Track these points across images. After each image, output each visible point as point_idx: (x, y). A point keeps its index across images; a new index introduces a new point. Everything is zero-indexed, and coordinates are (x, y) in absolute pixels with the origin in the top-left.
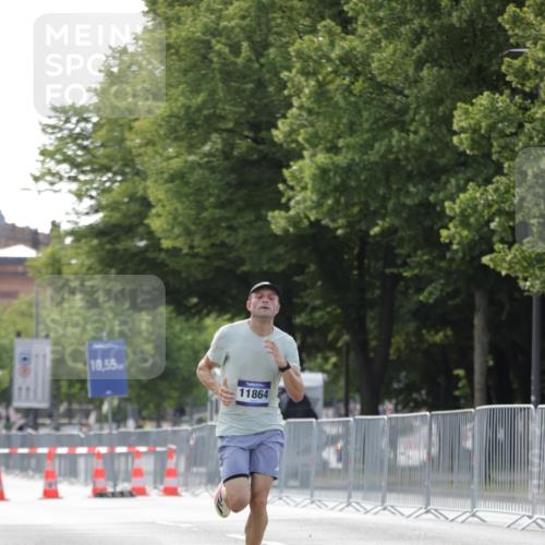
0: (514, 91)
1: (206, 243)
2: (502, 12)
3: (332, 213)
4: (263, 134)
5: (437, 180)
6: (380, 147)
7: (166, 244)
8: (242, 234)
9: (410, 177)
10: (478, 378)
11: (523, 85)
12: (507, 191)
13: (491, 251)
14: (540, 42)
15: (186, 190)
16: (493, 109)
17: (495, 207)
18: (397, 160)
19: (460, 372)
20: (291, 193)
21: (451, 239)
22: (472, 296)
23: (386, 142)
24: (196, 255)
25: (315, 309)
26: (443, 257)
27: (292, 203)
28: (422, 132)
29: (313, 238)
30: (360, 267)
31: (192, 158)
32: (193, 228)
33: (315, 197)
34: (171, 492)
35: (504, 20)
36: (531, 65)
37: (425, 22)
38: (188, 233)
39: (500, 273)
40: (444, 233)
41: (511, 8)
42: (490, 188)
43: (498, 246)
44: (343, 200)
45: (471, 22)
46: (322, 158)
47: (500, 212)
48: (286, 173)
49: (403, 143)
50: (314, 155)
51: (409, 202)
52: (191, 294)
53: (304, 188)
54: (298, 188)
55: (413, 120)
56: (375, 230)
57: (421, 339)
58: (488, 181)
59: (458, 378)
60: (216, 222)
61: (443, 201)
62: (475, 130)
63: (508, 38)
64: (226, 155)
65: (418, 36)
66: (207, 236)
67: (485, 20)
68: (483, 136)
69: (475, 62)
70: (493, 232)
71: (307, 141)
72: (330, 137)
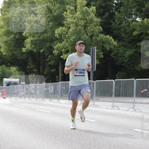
0: (66, 27)
1: (11, 54)
2: (63, 13)
3: (33, 48)
4: (21, 34)
5: (53, 42)
6: (42, 36)
7: (4, 54)
8: (17, 52)
9: (47, 42)
10: (60, 78)
11: (68, 26)
12: (65, 44)
13: (62, 55)
14: (70, 18)
15: (7, 44)
16: (62, 30)
17: (63, 47)
18: (45, 39)
19: (57, 77)
20: (26, 45)
21: (55, 53)
22: (59, 63)
23: (43, 36)
24: (9, 56)
25: (31, 65)
26: (54, 56)
27: (26, 47)
28: (50, 34)
29: (30, 53)
30: (39, 58)
31: (8, 39)
32: (8, 51)
33: (30, 45)
34: (4, 98)
35: (64, 14)
36: (69, 22)
37: (50, 15)
38: (8, 52)
39: (64, 59)
40: (54, 52)
41: (65, 12)
42: (62, 44)
43: (63, 54)
44: (35, 46)
45: (58, 15)
46: (32, 38)
47: (64, 48)
48: (25, 41)
49: (47, 36)
50: (30, 38)
51: (47, 46)
52: (8, 63)
53: (28, 44)
54: (27, 44)
55: (48, 32)
56: (41, 51)
57: (50, 71)
58: (61, 42)
59: (57, 78)
60: (13, 50)
61: (53, 46)
62: (59, 34)
63: (65, 17)
64: (14, 38)
65: (48, 17)
66: (11, 52)
67: (60, 14)
68: (60, 35)
69: (59, 22)
70: (62, 52)
71: (29, 35)
72: (33, 34)
